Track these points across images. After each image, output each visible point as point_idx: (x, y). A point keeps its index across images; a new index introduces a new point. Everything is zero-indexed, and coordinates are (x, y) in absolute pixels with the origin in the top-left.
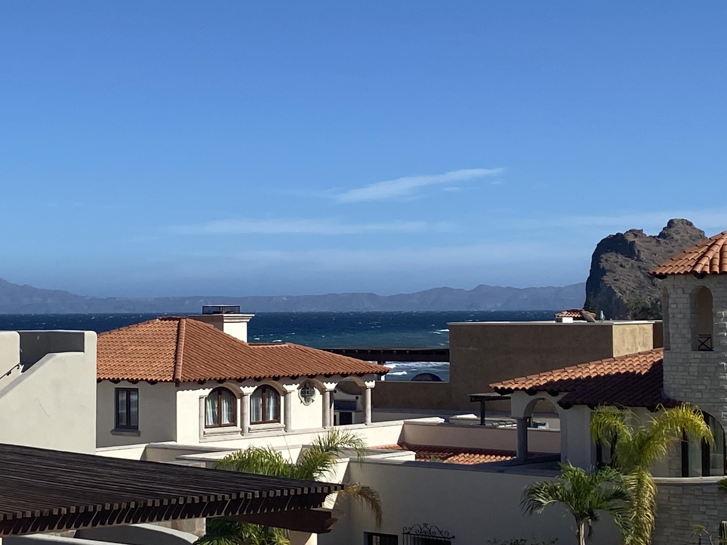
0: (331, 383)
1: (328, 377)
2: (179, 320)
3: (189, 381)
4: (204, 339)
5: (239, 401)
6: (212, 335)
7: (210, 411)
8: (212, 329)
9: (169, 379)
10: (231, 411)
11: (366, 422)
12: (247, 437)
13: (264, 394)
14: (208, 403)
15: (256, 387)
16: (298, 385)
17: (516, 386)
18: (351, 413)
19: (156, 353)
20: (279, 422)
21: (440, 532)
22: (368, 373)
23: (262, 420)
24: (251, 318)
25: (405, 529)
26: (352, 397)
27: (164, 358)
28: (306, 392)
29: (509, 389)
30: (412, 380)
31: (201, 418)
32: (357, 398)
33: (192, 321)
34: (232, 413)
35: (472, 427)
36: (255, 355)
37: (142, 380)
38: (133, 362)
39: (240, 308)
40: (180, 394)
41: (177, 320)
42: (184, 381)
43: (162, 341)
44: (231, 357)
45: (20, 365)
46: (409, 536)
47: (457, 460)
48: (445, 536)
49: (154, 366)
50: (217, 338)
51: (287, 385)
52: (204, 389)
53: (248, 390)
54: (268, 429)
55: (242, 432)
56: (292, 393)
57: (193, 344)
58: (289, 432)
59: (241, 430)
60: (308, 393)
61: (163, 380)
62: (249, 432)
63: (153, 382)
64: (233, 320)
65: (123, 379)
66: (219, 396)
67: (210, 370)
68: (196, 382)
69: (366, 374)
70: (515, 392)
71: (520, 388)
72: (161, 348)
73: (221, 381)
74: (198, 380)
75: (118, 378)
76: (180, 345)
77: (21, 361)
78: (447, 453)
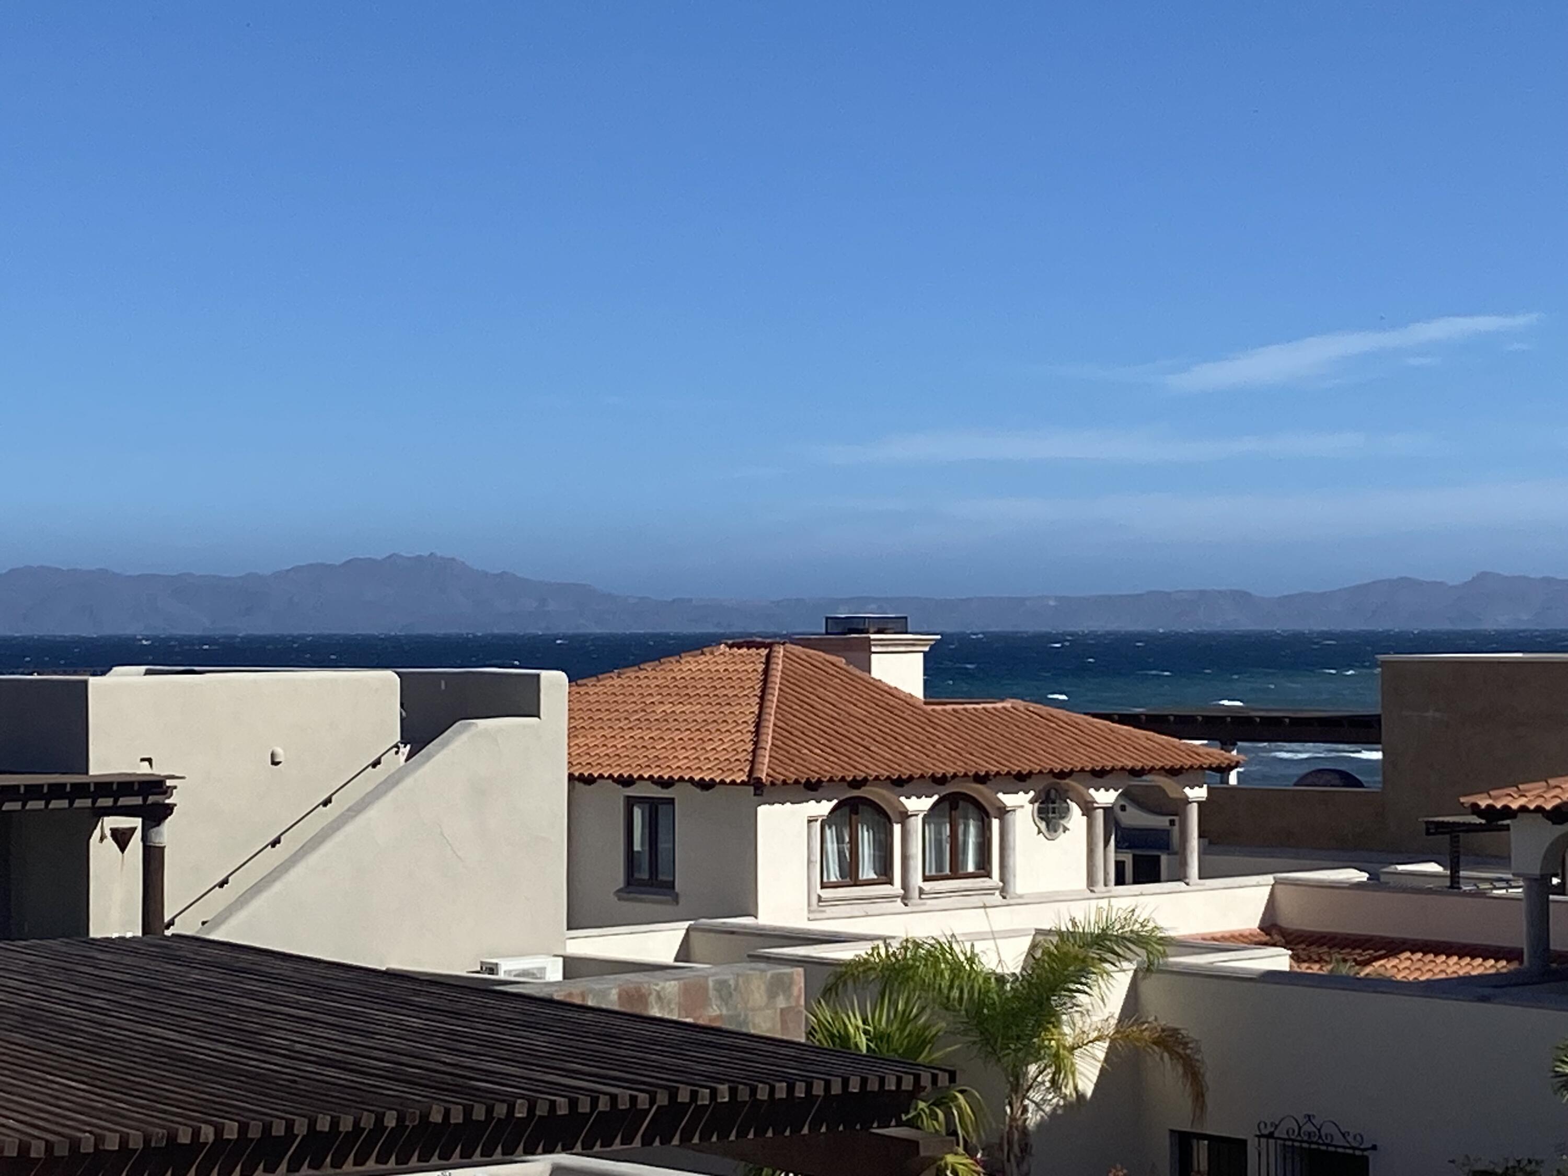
0: (1107, 790)
1: (1100, 776)
2: (769, 646)
3: (784, 782)
4: (822, 690)
5: (897, 828)
6: (842, 680)
7: (832, 847)
8: (841, 668)
9: (742, 777)
10: (880, 851)
11: (1186, 877)
12: (915, 909)
13: (953, 813)
14: (828, 832)
15: (936, 797)
16: (1032, 793)
17: (1522, 801)
18: (1158, 857)
19: (715, 721)
20: (989, 876)
21: (1343, 1135)
22: (1191, 767)
23: (951, 870)
24: (932, 643)
25: (1262, 1126)
26: (1162, 822)
27: (733, 731)
28: (1050, 811)
29: (1506, 807)
30: (1295, 785)
31: (811, 866)
32: (1172, 823)
33: (798, 649)
34: (883, 854)
35: (1430, 891)
36: (935, 726)
37: (681, 779)
38: (664, 740)
39: (909, 620)
40: (764, 811)
41: (766, 648)
42: (772, 784)
43: (730, 693)
44: (880, 730)
45: (401, 746)
46: (1272, 1141)
47: (1394, 966)
48: (1355, 1144)
49: (708, 749)
50: (850, 688)
51: (1004, 793)
52: (818, 802)
53: (919, 805)
54: (966, 893)
55: (905, 898)
56: (1019, 811)
57: (798, 702)
58: (1012, 898)
59: (902, 892)
60: (1054, 812)
61: (728, 780)
62: (920, 898)
63: (705, 785)
64: (892, 648)
65: (641, 777)
66: (854, 817)
67: (832, 759)
68: (802, 786)
69: (1187, 770)
70: (1519, 815)
71: (1532, 807)
72: (727, 710)
73: (856, 784)
74: (803, 781)
75: (631, 776)
76: (769, 704)
77: (402, 737)
78: (1371, 952)
